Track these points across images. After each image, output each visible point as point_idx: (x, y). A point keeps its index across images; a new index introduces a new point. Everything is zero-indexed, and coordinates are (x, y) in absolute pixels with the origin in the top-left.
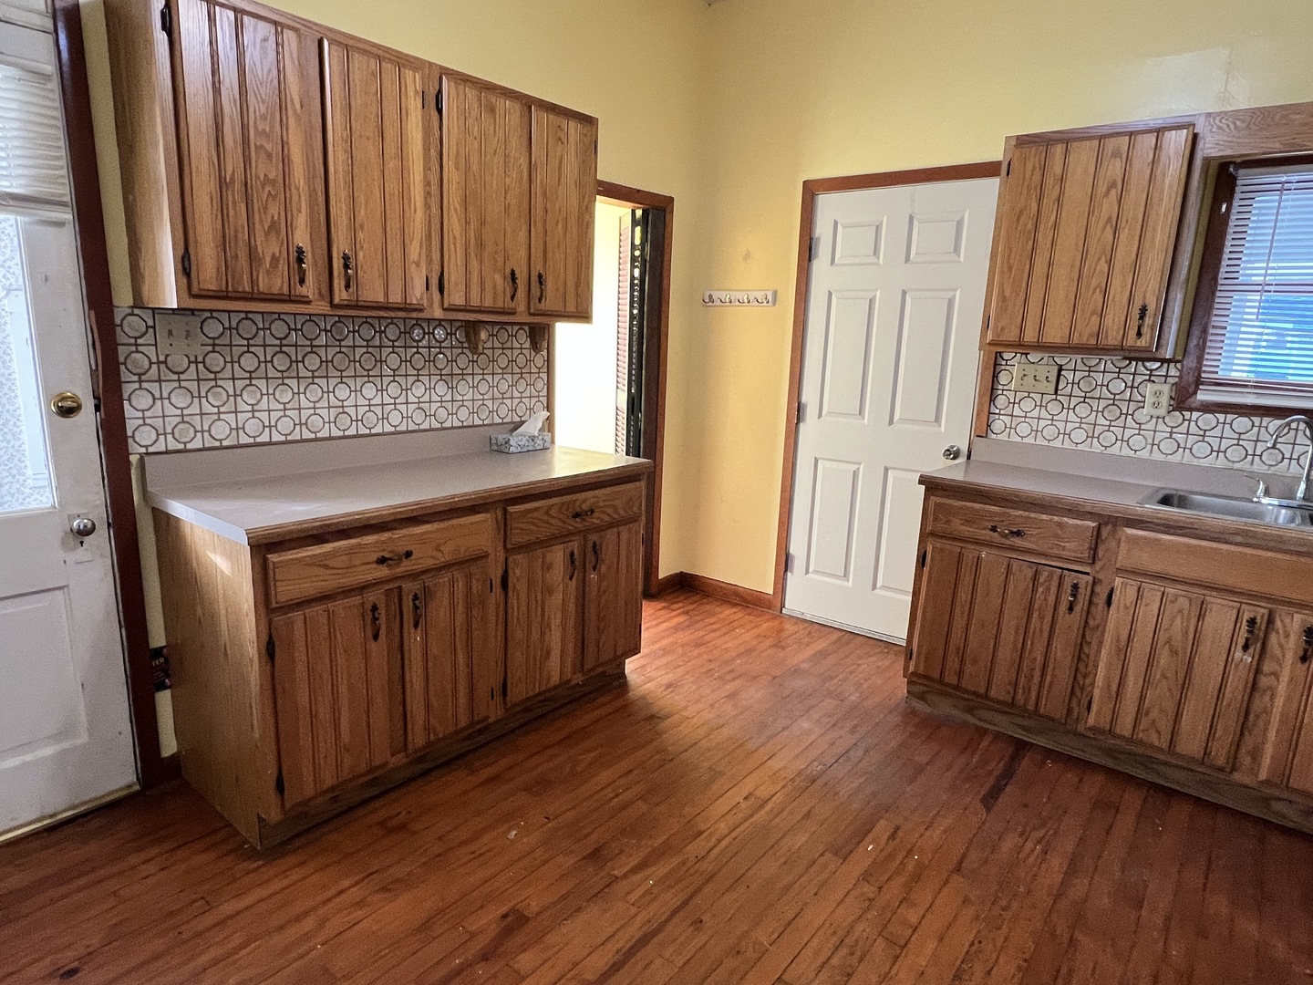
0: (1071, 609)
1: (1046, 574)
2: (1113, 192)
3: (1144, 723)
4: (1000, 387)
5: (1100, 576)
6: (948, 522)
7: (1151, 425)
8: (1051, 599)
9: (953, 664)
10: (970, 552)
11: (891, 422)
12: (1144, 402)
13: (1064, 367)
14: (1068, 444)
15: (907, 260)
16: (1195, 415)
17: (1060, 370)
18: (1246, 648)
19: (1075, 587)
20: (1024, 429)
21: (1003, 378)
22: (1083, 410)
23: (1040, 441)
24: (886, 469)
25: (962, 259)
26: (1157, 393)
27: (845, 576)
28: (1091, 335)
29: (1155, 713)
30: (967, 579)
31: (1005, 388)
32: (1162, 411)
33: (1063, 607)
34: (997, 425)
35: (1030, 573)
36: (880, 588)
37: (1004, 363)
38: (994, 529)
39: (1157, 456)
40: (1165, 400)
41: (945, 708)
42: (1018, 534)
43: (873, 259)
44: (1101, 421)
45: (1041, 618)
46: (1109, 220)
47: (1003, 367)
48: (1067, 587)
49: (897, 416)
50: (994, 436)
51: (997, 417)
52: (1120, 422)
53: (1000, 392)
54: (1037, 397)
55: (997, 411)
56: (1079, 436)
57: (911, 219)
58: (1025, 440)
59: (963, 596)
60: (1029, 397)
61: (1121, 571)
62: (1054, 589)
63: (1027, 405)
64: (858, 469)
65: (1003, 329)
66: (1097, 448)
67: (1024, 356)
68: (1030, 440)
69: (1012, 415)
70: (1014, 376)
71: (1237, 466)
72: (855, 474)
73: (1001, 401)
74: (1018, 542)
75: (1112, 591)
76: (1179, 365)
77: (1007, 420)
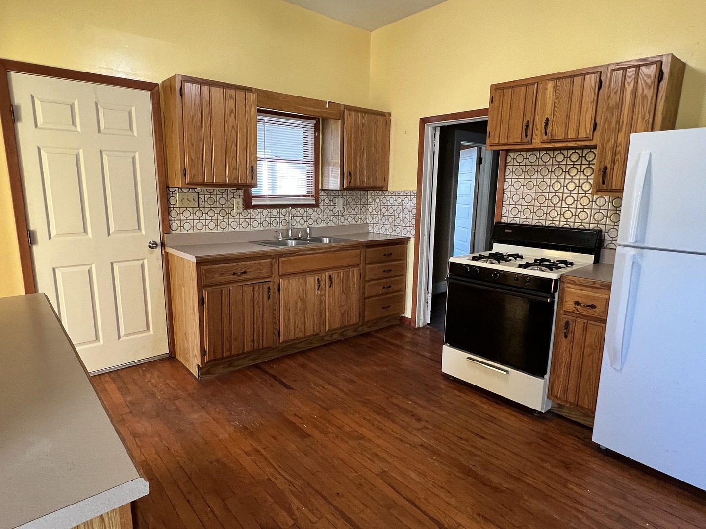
0: (269, 298)
1: (258, 287)
2: (233, 114)
3: (297, 329)
4: (172, 206)
5: (274, 281)
6: (213, 277)
7: (237, 217)
8: (261, 297)
9: (226, 346)
10: (225, 289)
11: (109, 234)
12: (234, 207)
13: (200, 194)
14: (208, 231)
15: (99, 131)
16: (251, 210)
17: (198, 195)
18: (318, 290)
19: (269, 288)
20: (187, 226)
21: (172, 201)
22: (211, 213)
23: (196, 231)
24: (112, 263)
25: (135, 134)
26: (238, 202)
27: (96, 339)
28: (234, 179)
29: (299, 325)
30: (226, 302)
31: (174, 206)
32: (241, 210)
33: (266, 298)
34: (174, 226)
35: (251, 288)
36: (123, 336)
37: (171, 193)
38: (234, 274)
39: (242, 230)
40: (241, 205)
41: (220, 370)
42: (245, 273)
43: (73, 128)
44: (220, 217)
45: (259, 306)
46: (233, 127)
47: (171, 195)
48: (266, 290)
49: (112, 230)
50: (173, 232)
51: (173, 222)
52: (226, 217)
53: (172, 209)
54: (191, 209)
55: (173, 219)
56: (212, 225)
57: (96, 105)
58: (189, 232)
59: (226, 310)
60: (187, 210)
61: (281, 276)
62: (261, 293)
63: (187, 214)
64: (91, 268)
65: (194, 176)
66: (220, 230)
67: (180, 189)
68: (191, 231)
69: (180, 220)
70: (178, 200)
71: (267, 228)
72: (90, 272)
73: (173, 213)
74: (244, 277)
75: (279, 284)
76: (242, 191)
77: (178, 222)
